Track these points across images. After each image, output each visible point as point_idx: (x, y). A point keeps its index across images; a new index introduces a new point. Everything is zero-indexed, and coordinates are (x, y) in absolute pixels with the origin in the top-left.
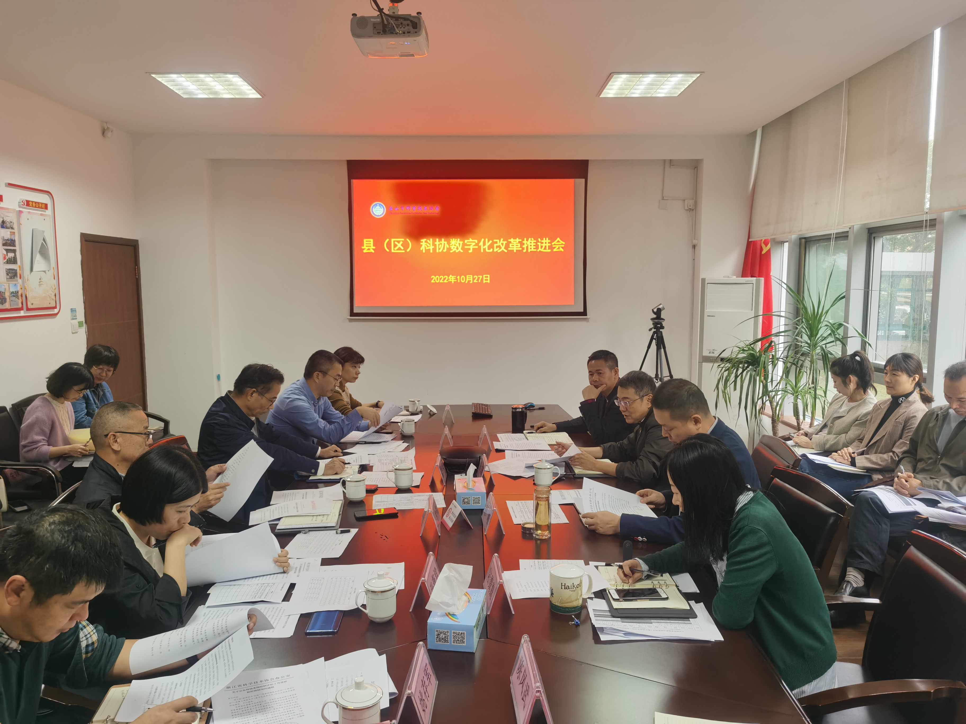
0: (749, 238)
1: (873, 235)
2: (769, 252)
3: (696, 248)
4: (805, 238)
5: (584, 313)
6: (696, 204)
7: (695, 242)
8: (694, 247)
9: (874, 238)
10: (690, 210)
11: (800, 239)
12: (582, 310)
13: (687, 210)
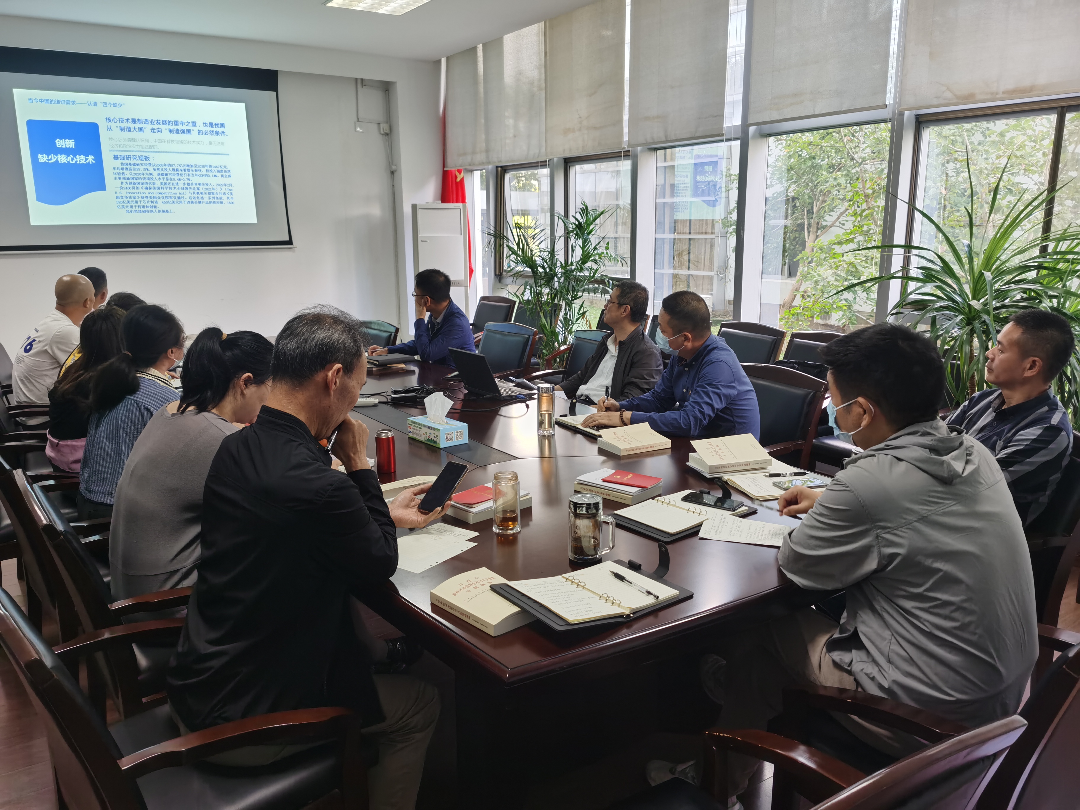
0: (444, 166)
1: (569, 165)
2: (462, 180)
3: (396, 174)
4: (501, 167)
5: (290, 242)
6: (391, 128)
7: (394, 168)
8: (393, 173)
9: (570, 167)
10: (387, 134)
11: (497, 167)
12: (287, 239)
13: (382, 134)
